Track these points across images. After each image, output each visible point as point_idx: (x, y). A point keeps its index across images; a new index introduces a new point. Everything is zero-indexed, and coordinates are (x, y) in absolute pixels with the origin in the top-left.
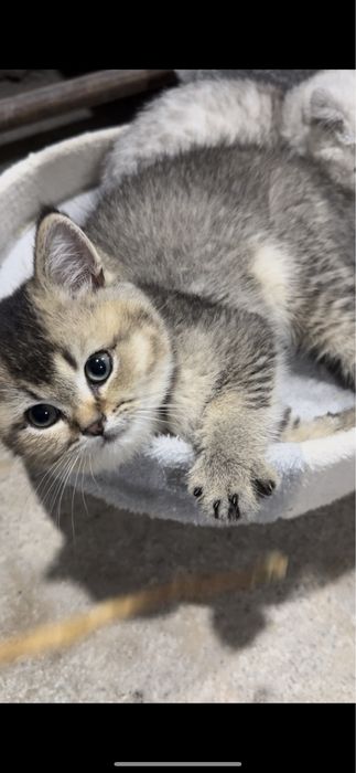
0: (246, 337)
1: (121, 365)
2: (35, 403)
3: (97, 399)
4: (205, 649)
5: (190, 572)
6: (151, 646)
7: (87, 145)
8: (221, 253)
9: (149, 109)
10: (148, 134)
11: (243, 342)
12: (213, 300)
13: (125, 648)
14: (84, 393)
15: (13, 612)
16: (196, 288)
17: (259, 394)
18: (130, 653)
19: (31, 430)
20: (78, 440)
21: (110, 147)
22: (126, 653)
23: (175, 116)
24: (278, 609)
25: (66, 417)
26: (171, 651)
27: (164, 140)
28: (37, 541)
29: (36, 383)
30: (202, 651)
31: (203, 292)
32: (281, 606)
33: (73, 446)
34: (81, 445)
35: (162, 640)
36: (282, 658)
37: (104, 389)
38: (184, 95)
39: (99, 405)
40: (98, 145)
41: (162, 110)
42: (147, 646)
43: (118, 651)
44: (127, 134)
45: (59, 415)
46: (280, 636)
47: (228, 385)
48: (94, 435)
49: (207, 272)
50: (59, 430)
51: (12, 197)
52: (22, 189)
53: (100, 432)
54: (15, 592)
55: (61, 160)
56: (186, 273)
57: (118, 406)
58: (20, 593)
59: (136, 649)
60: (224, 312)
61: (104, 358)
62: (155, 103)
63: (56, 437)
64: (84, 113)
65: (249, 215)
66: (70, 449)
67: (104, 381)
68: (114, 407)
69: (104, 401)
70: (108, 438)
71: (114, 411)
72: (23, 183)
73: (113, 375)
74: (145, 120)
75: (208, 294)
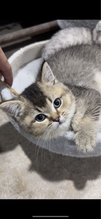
0: (94, 99)
1: (64, 102)
2: (40, 113)
3: (57, 111)
4: (74, 193)
5: (68, 170)
6: (58, 193)
7: (36, 46)
8: (86, 75)
9: (56, 36)
10: (56, 42)
11: (93, 100)
12: (85, 87)
13: (51, 194)
14: (54, 110)
15: (16, 184)
16: (80, 84)
17: (96, 117)
18: (52, 195)
19: (37, 122)
20: (51, 124)
21: (43, 47)
22: (51, 195)
23: (63, 37)
24: (95, 181)
25: (48, 117)
26: (64, 195)
27: (61, 44)
28: (22, 162)
29: (41, 107)
30: (73, 194)
31: (82, 85)
32: (96, 180)
33: (50, 126)
34: (53, 125)
35: (61, 191)
36: (97, 196)
37: (59, 109)
38: (66, 32)
39: (58, 113)
40: (40, 46)
41: (60, 36)
42: (57, 193)
43: (48, 194)
44: (49, 43)
45: (46, 117)
46: (96, 189)
47: (87, 114)
48: (57, 121)
49: (83, 80)
50: (46, 121)
51: (16, 61)
52: (19, 59)
53: (58, 121)
54: (17, 177)
55: (29, 50)
56: (77, 80)
57: (63, 113)
58: (18, 177)
59: (54, 194)
60: (88, 91)
61: (58, 100)
62: (57, 34)
63: (45, 123)
64: (29, 38)
65: (92, 64)
66: (49, 127)
67: (59, 107)
68: (62, 113)
69: (59, 112)
70: (60, 123)
71: (62, 115)
72: (19, 57)
73: (62, 105)
74: (54, 38)
75: (83, 86)
